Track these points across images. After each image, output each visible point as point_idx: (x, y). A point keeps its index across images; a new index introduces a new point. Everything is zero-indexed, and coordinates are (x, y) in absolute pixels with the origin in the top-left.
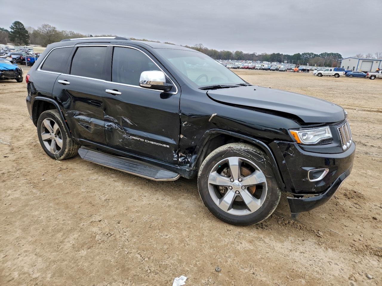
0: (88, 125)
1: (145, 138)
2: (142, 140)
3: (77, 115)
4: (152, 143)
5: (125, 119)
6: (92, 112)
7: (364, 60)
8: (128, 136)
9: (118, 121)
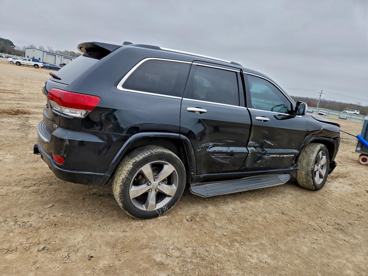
0: (225, 155)
1: (280, 154)
2: (278, 156)
3: (211, 148)
4: (285, 156)
5: (267, 142)
6: (233, 141)
7: (48, 53)
8: (268, 156)
9: (258, 144)
